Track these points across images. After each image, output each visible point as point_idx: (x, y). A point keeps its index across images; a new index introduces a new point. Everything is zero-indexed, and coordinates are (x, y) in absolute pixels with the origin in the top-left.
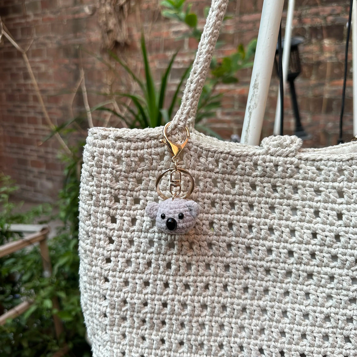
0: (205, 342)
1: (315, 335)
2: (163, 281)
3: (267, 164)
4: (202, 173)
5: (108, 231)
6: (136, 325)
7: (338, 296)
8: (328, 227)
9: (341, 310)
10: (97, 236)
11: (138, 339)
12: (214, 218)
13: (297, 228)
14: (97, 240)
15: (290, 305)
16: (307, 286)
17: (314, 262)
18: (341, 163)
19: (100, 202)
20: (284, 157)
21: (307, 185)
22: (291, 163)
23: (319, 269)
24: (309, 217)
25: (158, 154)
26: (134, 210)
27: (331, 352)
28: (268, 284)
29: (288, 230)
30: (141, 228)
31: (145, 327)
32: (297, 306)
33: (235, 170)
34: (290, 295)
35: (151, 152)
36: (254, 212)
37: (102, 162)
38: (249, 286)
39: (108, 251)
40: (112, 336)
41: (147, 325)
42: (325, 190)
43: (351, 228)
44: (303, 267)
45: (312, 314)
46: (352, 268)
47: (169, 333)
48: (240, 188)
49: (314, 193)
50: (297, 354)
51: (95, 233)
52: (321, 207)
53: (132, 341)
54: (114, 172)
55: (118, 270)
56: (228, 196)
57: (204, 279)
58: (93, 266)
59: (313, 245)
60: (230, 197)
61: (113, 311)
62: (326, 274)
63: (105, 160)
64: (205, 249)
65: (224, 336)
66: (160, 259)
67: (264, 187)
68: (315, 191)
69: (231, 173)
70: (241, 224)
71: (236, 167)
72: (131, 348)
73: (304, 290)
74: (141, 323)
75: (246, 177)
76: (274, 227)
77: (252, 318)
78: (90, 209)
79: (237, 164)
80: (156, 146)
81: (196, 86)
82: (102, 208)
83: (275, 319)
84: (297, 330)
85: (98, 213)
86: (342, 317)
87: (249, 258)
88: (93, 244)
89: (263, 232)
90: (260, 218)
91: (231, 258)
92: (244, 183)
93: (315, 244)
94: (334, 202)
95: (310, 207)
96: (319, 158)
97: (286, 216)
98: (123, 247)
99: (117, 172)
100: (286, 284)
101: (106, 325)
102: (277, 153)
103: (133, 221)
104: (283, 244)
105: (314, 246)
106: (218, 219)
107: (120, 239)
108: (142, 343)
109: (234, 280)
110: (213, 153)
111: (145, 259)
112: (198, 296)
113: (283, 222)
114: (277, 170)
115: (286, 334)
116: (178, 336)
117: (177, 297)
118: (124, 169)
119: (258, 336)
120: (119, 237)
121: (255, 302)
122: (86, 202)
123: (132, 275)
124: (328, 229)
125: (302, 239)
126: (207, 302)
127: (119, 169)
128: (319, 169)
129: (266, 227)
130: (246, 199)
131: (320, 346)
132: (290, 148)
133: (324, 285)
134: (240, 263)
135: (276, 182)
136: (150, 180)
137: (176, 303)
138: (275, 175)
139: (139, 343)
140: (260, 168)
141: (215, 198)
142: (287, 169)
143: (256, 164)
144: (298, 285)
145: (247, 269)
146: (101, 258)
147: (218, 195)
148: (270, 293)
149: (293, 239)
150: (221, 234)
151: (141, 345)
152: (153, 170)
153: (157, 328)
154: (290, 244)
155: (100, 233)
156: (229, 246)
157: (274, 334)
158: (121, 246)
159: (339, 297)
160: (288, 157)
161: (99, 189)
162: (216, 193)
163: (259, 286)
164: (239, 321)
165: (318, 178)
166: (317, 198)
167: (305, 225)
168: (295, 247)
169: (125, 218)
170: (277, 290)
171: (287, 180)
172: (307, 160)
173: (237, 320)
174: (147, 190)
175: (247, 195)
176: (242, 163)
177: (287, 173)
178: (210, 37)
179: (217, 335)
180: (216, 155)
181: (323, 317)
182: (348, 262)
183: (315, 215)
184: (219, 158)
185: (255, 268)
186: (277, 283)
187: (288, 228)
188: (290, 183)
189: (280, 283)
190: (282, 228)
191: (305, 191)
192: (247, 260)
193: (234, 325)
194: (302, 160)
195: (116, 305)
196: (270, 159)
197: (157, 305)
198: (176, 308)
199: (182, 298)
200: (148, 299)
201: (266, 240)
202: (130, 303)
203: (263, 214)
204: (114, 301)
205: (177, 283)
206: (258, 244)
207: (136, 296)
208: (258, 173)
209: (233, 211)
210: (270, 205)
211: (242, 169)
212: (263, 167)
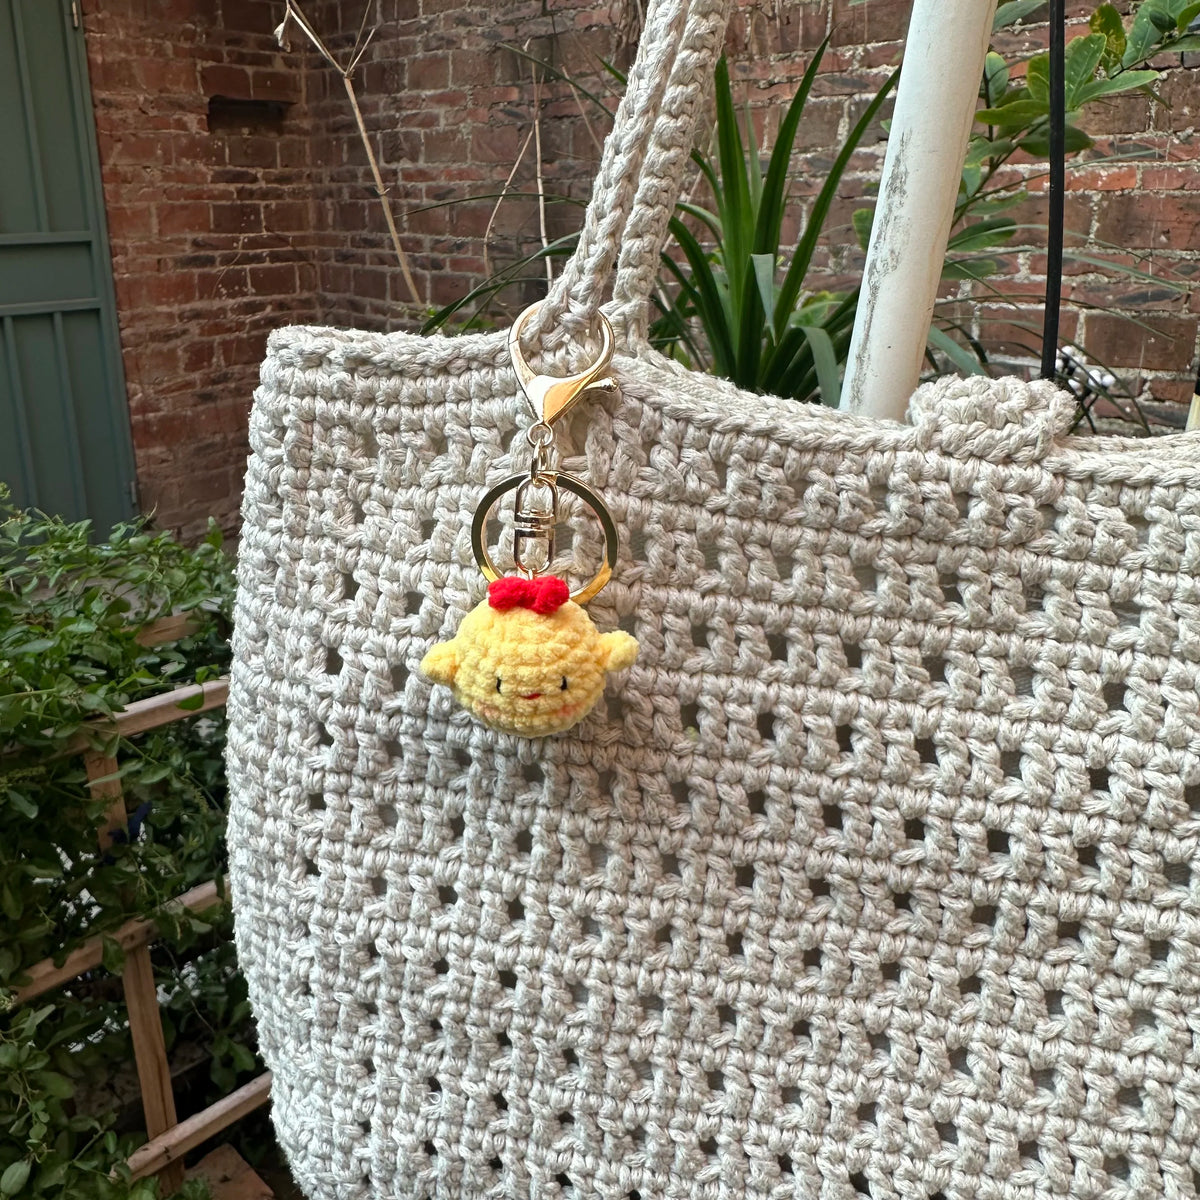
0: (651, 1127)
2: (501, 892)
3: (927, 486)
4: (656, 508)
5: (311, 700)
6: (408, 1035)
7: (1181, 1018)
8: (1158, 753)
10: (282, 714)
11: (412, 1084)
12: (700, 691)
13: (1028, 746)
14: (280, 728)
15: (980, 1030)
16: (1055, 967)
17: (1091, 880)
20: (997, 463)
21: (1086, 580)
22: (1025, 489)
23: (1111, 908)
24: (1082, 706)
28: (899, 944)
29: (992, 749)
31: (440, 1045)
32: (1008, 1036)
33: (792, 505)
34: (985, 991)
35: (468, 413)
36: (865, 676)
38: (827, 947)
39: (314, 771)
40: (328, 1062)
41: (446, 1042)
42: (1158, 603)
44: (1042, 896)
45: (1070, 1072)
47: (521, 1077)
48: (811, 580)
49: (1109, 613)
51: (275, 700)
52: (1135, 671)
53: (393, 1088)
55: (351, 839)
56: (762, 608)
57: (654, 906)
58: (265, 817)
59: (1090, 817)
60: (771, 611)
61: (330, 976)
64: (660, 803)
65: (720, 1114)
66: (490, 814)
67: (910, 580)
68: (1114, 606)
69: (775, 518)
70: (809, 720)
71: (800, 494)
72: (390, 1111)
74: (426, 1030)
75: (838, 537)
76: (939, 736)
77: (831, 1063)
79: (801, 482)
80: (488, 394)
82: (302, 611)
83: (919, 1074)
85: (289, 630)
87: (833, 850)
88: (267, 741)
89: (893, 754)
90: (885, 698)
91: (762, 842)
92: (828, 560)
93: (1102, 815)
95: (1091, 667)
96: (1142, 475)
97: (987, 696)
98: (362, 764)
100: (973, 951)
101: (310, 1023)
102: (969, 446)
104: (968, 804)
105: (1096, 822)
106: (715, 695)
107: (350, 734)
108: (429, 1100)
109: (768, 922)
110: (705, 431)
111: (441, 807)
112: (628, 964)
113: (978, 721)
114: (965, 513)
116: (554, 1094)
117: (550, 959)
119: (849, 1129)
120: (348, 726)
121: (847, 1008)
123: (396, 858)
124: (1157, 760)
125: (1049, 792)
126: (662, 988)
128: (1138, 519)
129: (908, 736)
130: (833, 622)
132: (1023, 426)
134: (796, 865)
135: (960, 562)
137: (545, 977)
138: (955, 533)
139: (418, 1099)
140: (896, 503)
141: (706, 613)
142: (1006, 513)
143: (880, 488)
144: (1018, 958)
145: (820, 887)
146: (291, 790)
147: (722, 600)
148: (905, 978)
149: (1012, 789)
150: (728, 751)
151: (425, 1108)
153: (479, 1054)
154: (999, 805)
155: (290, 704)
156: (757, 798)
157: (912, 1131)
158: (355, 759)
159: (1182, 1021)
160: (1014, 461)
162: (713, 591)
163: (864, 950)
164: (781, 1067)
165: (1132, 557)
166: (1118, 637)
167: (1063, 736)
168: (1016, 820)
169: (368, 660)
170: (934, 968)
171: (1004, 555)
172: (1091, 479)
173: (773, 1061)
175: (841, 606)
176: (824, 477)
177: (1004, 527)
179: (695, 1108)
180: (715, 437)
183: (1106, 700)
184: (729, 451)
185: (852, 887)
186: (935, 942)
187: (994, 740)
188: (1013, 569)
189: (948, 944)
190: (973, 741)
191: (1074, 605)
192: (825, 855)
193: (762, 1079)
194: (1070, 478)
195: (342, 959)
196: (940, 469)
197: (477, 977)
198: (545, 997)
199: (567, 963)
200: (448, 950)
201: (905, 785)
202: (387, 956)
203: (900, 682)
204: (336, 943)
205: (552, 908)
206: (871, 798)
207: (407, 937)
208: (886, 522)
209: (779, 666)
210: (926, 653)
211: (824, 504)
212: (912, 497)
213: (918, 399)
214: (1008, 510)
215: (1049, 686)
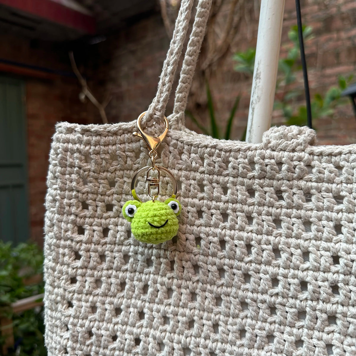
2: (137, 307)
3: (267, 161)
4: (183, 173)
5: (74, 244)
8: (354, 248)
10: (61, 251)
12: (200, 232)
13: (311, 249)
14: (60, 256)
16: (328, 334)
17: (337, 298)
19: (65, 208)
20: (290, 152)
21: (323, 189)
22: (300, 159)
23: (345, 309)
24: (327, 233)
25: (132, 151)
26: (106, 219)
28: (272, 327)
29: (299, 251)
30: (114, 239)
33: (225, 169)
34: (304, 345)
35: (125, 148)
36: (253, 227)
37: (67, 161)
38: (246, 328)
39: (73, 269)
42: (348, 194)
44: (320, 306)
48: (233, 194)
49: (333, 200)
51: (59, 247)
52: (343, 219)
54: (82, 171)
55: (85, 292)
56: (218, 203)
57: (187, 312)
59: (334, 274)
60: (221, 205)
61: (75, 345)
63: (71, 157)
64: (189, 272)
67: (265, 193)
68: (335, 197)
69: (220, 174)
70: (236, 242)
71: (227, 166)
73: (324, 339)
75: (240, 179)
76: (280, 246)
79: (227, 162)
80: (130, 141)
81: (173, 67)
82: (67, 215)
85: (63, 222)
87: (247, 290)
89: (265, 254)
90: (261, 234)
91: (223, 287)
92: (238, 187)
95: (329, 219)
96: (337, 151)
97: (295, 231)
98: (92, 264)
99: (85, 171)
100: (299, 329)
102: (280, 147)
103: (105, 232)
104: (292, 271)
105: (336, 275)
106: (205, 234)
107: (88, 254)
109: (226, 318)
110: (197, 148)
111: (118, 278)
112: (179, 334)
113: (293, 241)
114: (280, 170)
117: (152, 332)
118: (93, 169)
120: (88, 251)
121: (255, 353)
122: (50, 209)
123: (101, 298)
124: (354, 250)
125: (319, 265)
126: (190, 344)
127: (86, 167)
128: (339, 168)
129: (270, 247)
130: (241, 208)
132: (298, 140)
134: (235, 296)
135: (281, 185)
136: (125, 182)
137: (150, 339)
138: (278, 175)
140: (257, 167)
142: (294, 168)
143: (252, 163)
144: (315, 331)
145: (244, 305)
146: (65, 277)
147: (206, 201)
148: (275, 340)
149: (307, 265)
150: (210, 253)
152: (127, 169)
154: (303, 271)
155: (65, 247)
156: (221, 271)
158: (89, 262)
160: (295, 151)
161: (63, 193)
162: (202, 198)
163: (260, 329)
165: (337, 179)
166: (336, 207)
167: (322, 244)
168: (309, 276)
169: (95, 228)
170: (285, 336)
171: (295, 182)
172: (321, 154)
174: (121, 194)
175: (244, 202)
176: (234, 160)
177: (294, 173)
180: (199, 149)
183: (336, 231)
184: (204, 153)
185: (254, 304)
186: (285, 326)
187: (300, 248)
188: (299, 187)
189: (290, 327)
190: (292, 248)
191: (321, 198)
192: (245, 292)
194: (314, 155)
195: (79, 337)
196: (271, 156)
197: (127, 340)
198: (150, 347)
199: (158, 334)
200: (117, 331)
201: (270, 265)
202: (96, 334)
203: (265, 228)
204: (77, 331)
205: (154, 313)
206: (259, 270)
207: (104, 326)
208: (255, 173)
209: (226, 224)
210: (274, 218)
211: (234, 168)
212: (261, 164)
215: (316, 227)
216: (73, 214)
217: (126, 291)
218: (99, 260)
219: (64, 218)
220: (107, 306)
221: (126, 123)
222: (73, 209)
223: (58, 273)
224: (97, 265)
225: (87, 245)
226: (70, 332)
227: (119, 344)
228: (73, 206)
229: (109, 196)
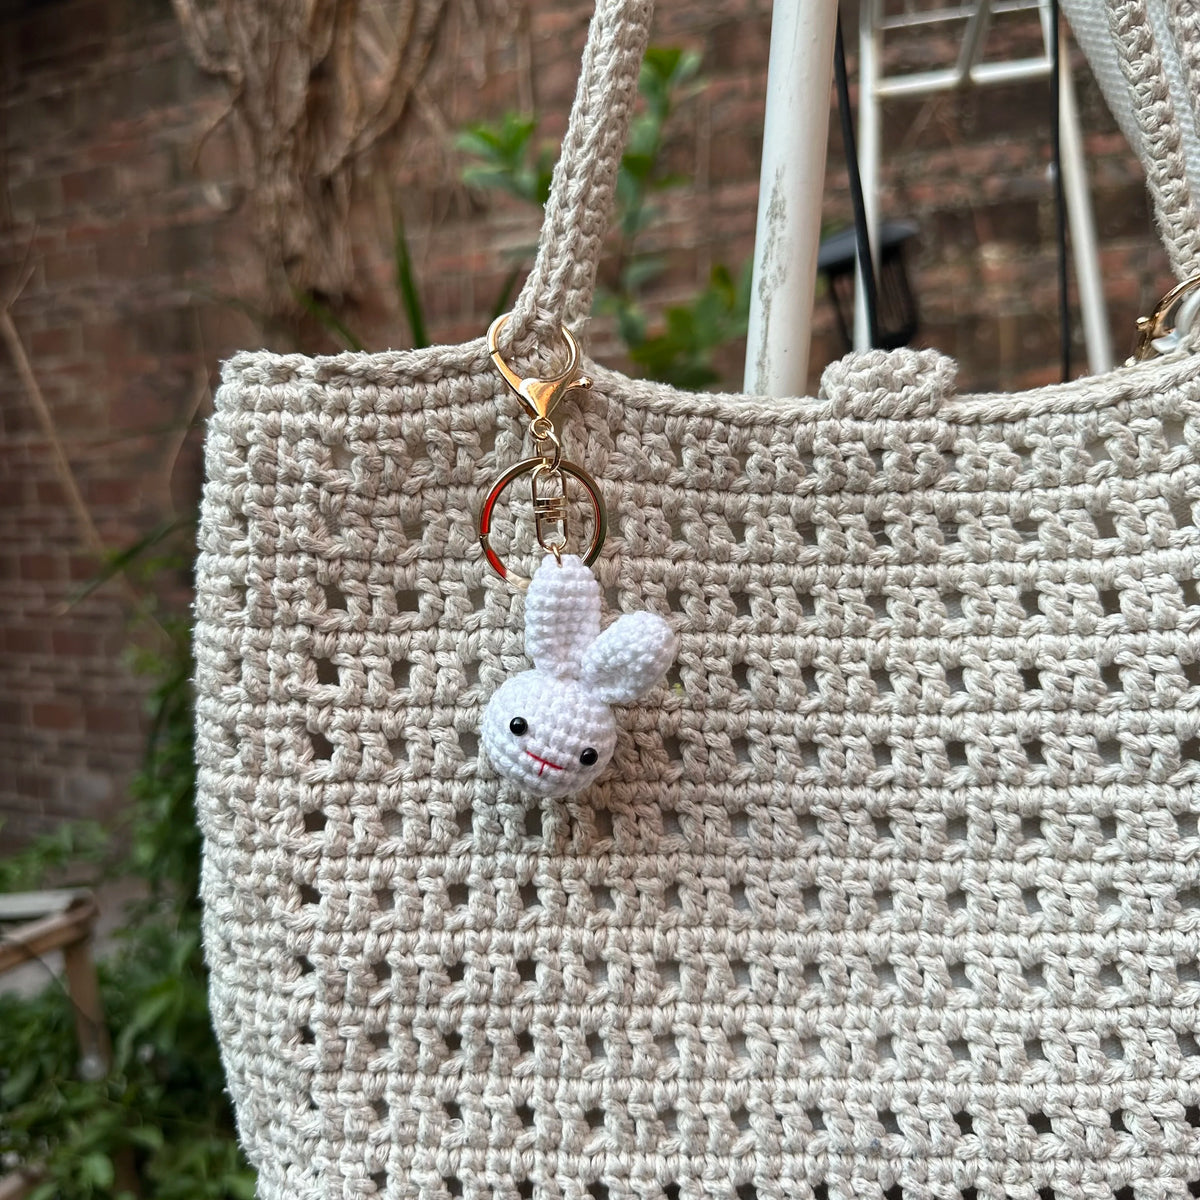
0: (681, 1104)
1: (1073, 1037)
2: (515, 876)
3: (846, 446)
4: (628, 488)
5: (308, 712)
6: (424, 1056)
7: (1137, 885)
8: (1073, 642)
9: (1154, 935)
10: (269, 736)
11: (431, 1112)
13: (966, 659)
14: (269, 752)
15: (972, 939)
16: (1025, 863)
17: (1039, 773)
18: (1093, 415)
19: (274, 608)
20: (900, 420)
21: (988, 506)
22: (927, 437)
23: (1062, 795)
24: (1005, 615)
25: (473, 428)
26: (400, 633)
27: (1135, 1095)
28: (886, 867)
29: (937, 667)
30: (430, 690)
31: (458, 1061)
32: (997, 940)
33: (738, 475)
34: (970, 900)
35: (449, 418)
36: (820, 619)
37: (276, 464)
38: (820, 881)
39: (312, 785)
40: (335, 1112)
41: (465, 1056)
42: (1049, 514)
43: (1154, 633)
44: (1003, 795)
45: (1055, 960)
46: (1174, 778)
47: (546, 1078)
48: (761, 538)
49: (1013, 532)
50: (1017, 1117)
51: (260, 725)
52: (1042, 576)
53: (409, 1122)
54: (323, 494)
55: (354, 851)
56: (724, 568)
57: (661, 863)
58: (254, 850)
59: (1029, 712)
60: (732, 569)
61: (335, 1011)
62: (1086, 809)
63: (288, 453)
64: (656, 758)
65: (747, 1077)
66: (501, 796)
67: (844, 528)
68: (1016, 526)
69: (725, 488)
70: (777, 664)
71: (743, 467)
72: (408, 1151)
73: (1015, 876)
74: (442, 1048)
75: (779, 498)
76: (889, 662)
77: (844, 1001)
78: (238, 638)
79: (743, 454)
80: (467, 399)
81: (586, 184)
82: (284, 629)
83: (925, 993)
84: (1007, 1028)
85: (270, 652)
86: (1161, 960)
87: (813, 782)
88: (253, 769)
89: (853, 685)
90: (839, 637)
91: (750, 785)
92: (774, 520)
93: (1037, 708)
94: (1084, 554)
95: (1006, 580)
96: (1017, 409)
97: (925, 620)
98: (368, 765)
99: (332, 493)
100: (952, 863)
101: (312, 1072)
102: (875, 409)
103: (400, 670)
104: (924, 719)
105: (1034, 715)
106: (694, 651)
107: (355, 737)
108: (448, 1128)
109: (765, 864)
110: (662, 416)
111: (450, 800)
112: (642, 927)
113: (920, 644)
114: (880, 467)
115: (971, 1047)
116: (581, 1089)
117: (568, 935)
118: (356, 485)
119: (871, 1064)
120: (353, 728)
121: (848, 939)
122: (221, 616)
123: (404, 862)
124: (1074, 649)
125: (990, 695)
126: (676, 946)
127: (338, 482)
128: (1024, 450)
129: (864, 666)
130: (785, 574)
131: (1094, 1079)
132: (917, 386)
133: (1083, 849)
134: (783, 802)
135: (883, 506)
136: (451, 521)
137: (565, 955)
138: (874, 481)
139: (438, 1129)
140: (820, 464)
141: (678, 577)
142: (914, 460)
143: (807, 454)
144: (993, 862)
145: (808, 820)
146: (287, 812)
147: (690, 564)
148: (897, 901)
149: (960, 699)
150: (710, 701)
151: (445, 1137)
152: (458, 485)
153: (502, 1060)
154: (951, 717)
155: (280, 724)
156: (741, 743)
157: (928, 1052)
158: (360, 762)
159: (1139, 889)
160: (914, 417)
161: (267, 561)
162: (682, 557)
163: (857, 877)
164: (796, 1014)
165: (1021, 480)
166: (1023, 549)
167: (994, 644)
168: (967, 726)
169: (370, 661)
170: (922, 886)
171: (918, 495)
172: (977, 421)
173: (790, 1011)
174: (441, 558)
175: (789, 559)
176: (761, 447)
177: (914, 471)
178: (618, 26)
179: (722, 1075)
180: (670, 421)
181: (1093, 970)
182: (1156, 757)
183: (1024, 607)
184: (683, 432)
185: (835, 815)
186: (917, 861)
187: (939, 660)
188: (928, 507)
189: (929, 860)
190: (918, 662)
191: (983, 529)
192: (807, 789)
193: (781, 1030)
194: (961, 424)
195: (349, 986)
196: (855, 432)
197: (497, 970)
198: (567, 976)
199: (585, 936)
200: (464, 948)
201: (867, 712)
202: (401, 967)
203: (849, 620)
204: (341, 970)
205: (566, 882)
206: (840, 728)
207: (421, 943)
208: (816, 480)
209: (745, 619)
210: (868, 591)
211: (763, 470)
212: (833, 456)
213: (829, 376)
214: (916, 456)
216: (302, 623)
217: (476, 833)
218: (387, 753)
219: (275, 638)
220: (423, 883)
221: (451, 348)
222: (303, 609)
223: (263, 805)
224: (385, 767)
225: (350, 713)
226: (319, 973)
227: (476, 984)
228: (302, 598)
229: (405, 567)
